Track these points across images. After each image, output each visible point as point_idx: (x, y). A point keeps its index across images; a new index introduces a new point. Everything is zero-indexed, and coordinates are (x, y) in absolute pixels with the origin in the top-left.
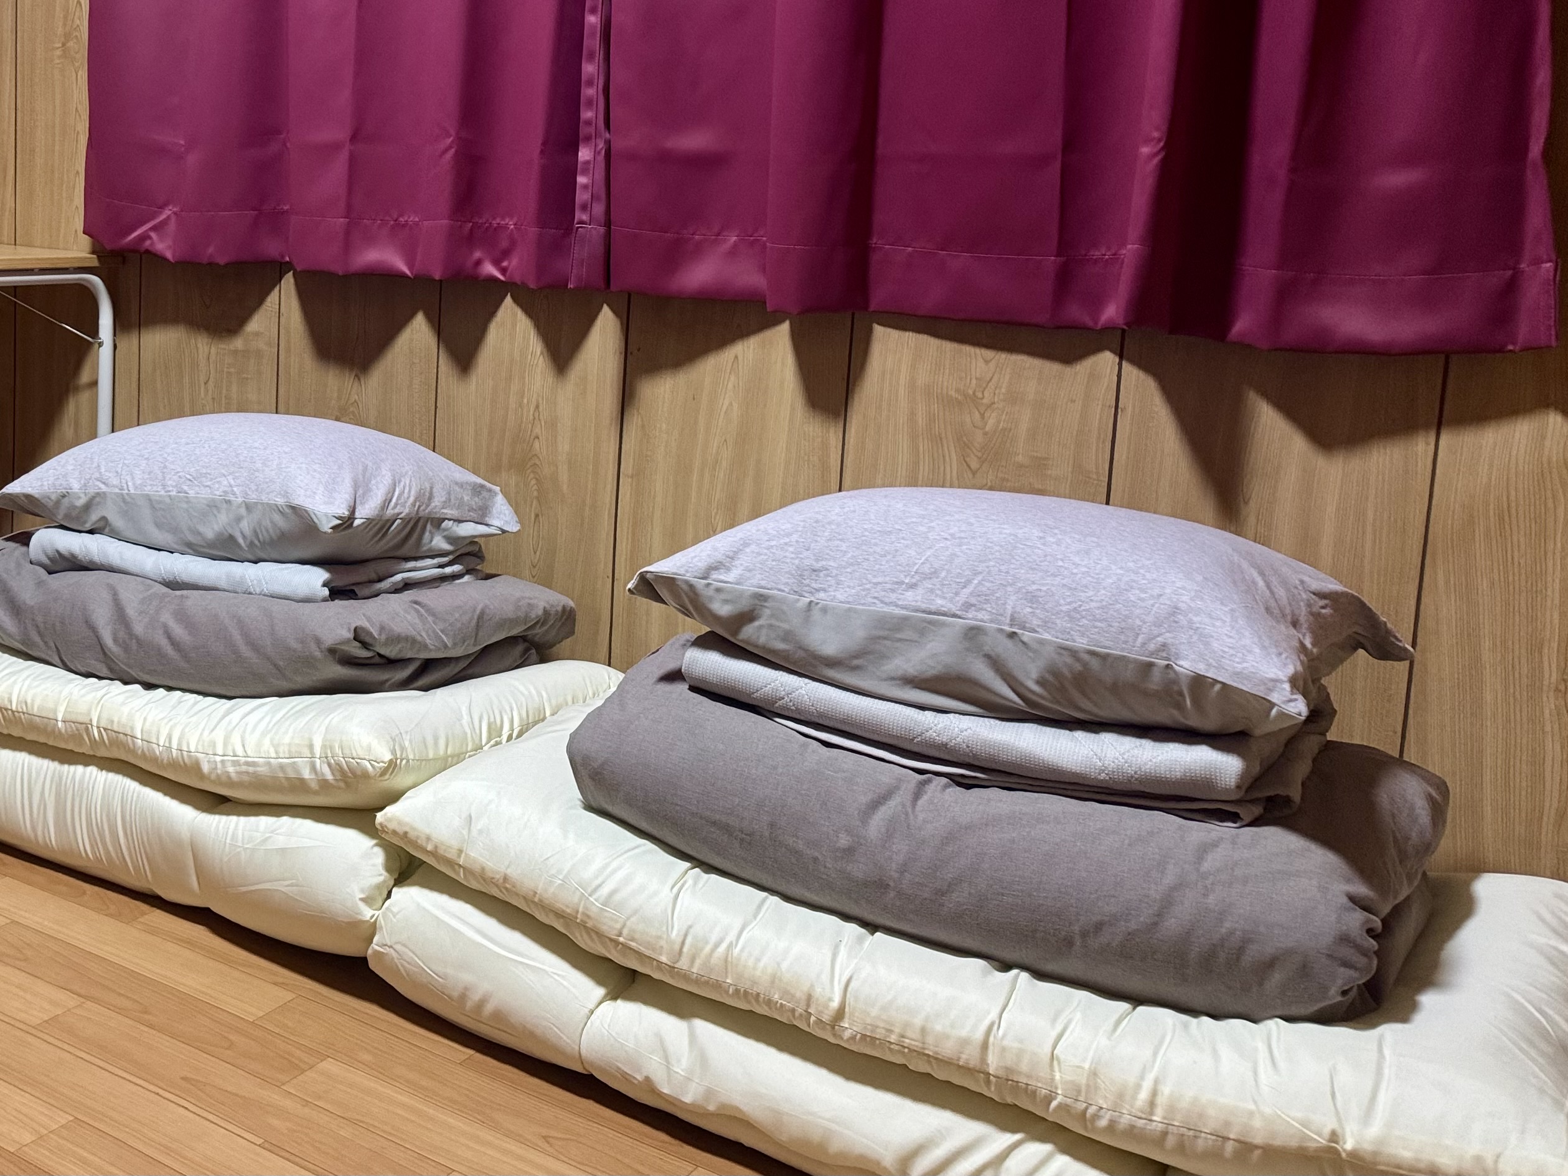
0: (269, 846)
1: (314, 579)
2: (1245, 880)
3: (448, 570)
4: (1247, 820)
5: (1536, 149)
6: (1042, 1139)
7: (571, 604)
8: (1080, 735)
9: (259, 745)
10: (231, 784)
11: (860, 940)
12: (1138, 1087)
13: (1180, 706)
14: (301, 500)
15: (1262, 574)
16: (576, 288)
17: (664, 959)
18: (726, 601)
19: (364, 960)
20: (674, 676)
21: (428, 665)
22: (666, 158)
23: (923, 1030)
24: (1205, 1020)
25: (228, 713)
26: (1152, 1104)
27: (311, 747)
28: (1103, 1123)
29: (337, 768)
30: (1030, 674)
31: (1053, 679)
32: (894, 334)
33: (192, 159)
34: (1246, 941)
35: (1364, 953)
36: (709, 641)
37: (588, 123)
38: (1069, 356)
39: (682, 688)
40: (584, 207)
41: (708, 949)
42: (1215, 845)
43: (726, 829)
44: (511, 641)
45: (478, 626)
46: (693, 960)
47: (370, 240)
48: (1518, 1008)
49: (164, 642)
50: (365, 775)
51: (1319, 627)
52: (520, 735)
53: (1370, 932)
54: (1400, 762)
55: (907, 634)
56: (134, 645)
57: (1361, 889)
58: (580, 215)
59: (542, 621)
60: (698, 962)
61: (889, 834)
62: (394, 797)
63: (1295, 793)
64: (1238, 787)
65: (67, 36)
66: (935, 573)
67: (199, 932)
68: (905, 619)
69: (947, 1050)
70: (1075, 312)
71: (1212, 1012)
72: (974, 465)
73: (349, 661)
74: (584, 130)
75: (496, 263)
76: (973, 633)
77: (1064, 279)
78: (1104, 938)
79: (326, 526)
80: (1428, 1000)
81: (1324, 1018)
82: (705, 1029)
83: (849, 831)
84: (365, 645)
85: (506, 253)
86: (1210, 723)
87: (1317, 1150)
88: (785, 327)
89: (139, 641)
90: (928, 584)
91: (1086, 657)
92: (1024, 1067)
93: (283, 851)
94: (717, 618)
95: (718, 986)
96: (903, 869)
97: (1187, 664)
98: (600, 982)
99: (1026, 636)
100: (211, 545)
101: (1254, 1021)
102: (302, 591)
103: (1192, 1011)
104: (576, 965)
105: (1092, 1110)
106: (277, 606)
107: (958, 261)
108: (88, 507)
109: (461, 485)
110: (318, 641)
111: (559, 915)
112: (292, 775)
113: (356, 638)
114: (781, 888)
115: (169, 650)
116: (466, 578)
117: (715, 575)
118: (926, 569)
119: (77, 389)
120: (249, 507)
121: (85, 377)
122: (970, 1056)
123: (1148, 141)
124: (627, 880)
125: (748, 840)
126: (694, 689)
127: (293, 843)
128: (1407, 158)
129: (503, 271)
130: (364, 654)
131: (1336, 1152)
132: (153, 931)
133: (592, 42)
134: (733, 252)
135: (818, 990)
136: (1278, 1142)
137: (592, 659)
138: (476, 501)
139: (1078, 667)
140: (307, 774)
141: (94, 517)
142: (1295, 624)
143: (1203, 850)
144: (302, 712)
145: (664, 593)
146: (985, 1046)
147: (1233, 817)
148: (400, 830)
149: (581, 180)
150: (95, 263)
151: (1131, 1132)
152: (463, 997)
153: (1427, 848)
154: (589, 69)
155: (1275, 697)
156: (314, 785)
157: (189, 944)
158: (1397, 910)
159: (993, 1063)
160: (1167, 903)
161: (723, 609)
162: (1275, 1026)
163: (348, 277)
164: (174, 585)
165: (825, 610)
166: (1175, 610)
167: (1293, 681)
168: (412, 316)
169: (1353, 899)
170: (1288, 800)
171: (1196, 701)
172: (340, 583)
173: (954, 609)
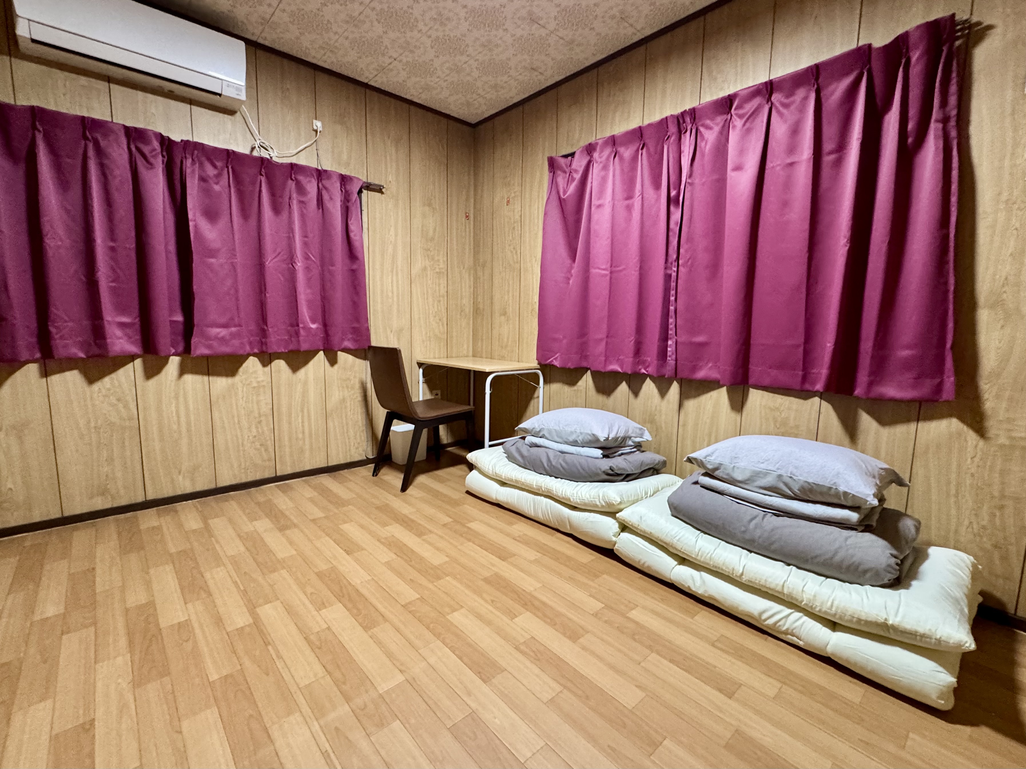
0: (588, 520)
1: (599, 453)
2: (860, 547)
3: (633, 450)
4: (860, 530)
5: (948, 345)
6: (800, 612)
7: (665, 459)
8: (810, 505)
9: (585, 494)
10: (579, 504)
11: (748, 555)
12: (828, 601)
13: (840, 499)
14: (595, 432)
15: (864, 463)
16: (668, 378)
17: (693, 556)
18: (711, 465)
19: (613, 550)
20: (696, 483)
21: (628, 475)
22: (692, 343)
23: (766, 580)
24: (847, 584)
25: (577, 486)
26: (832, 606)
27: (599, 496)
28: (818, 609)
29: (606, 502)
30: (796, 488)
31: (802, 489)
32: (755, 391)
33: (565, 341)
34: (859, 564)
35: (895, 570)
36: (706, 474)
37: (671, 334)
38: (806, 398)
39: (698, 486)
40: (670, 356)
41: (705, 555)
42: (850, 537)
43: (710, 523)
44: (650, 469)
45: (641, 465)
46: (701, 557)
47: (611, 363)
48: (942, 588)
49: (559, 466)
50: (613, 504)
51: (881, 478)
52: (653, 495)
53: (897, 564)
54: (905, 515)
55: (761, 475)
56: (552, 467)
57: (895, 552)
58: (668, 358)
59: (658, 464)
60: (703, 557)
61: (756, 527)
62: (621, 510)
63: (874, 524)
64: (857, 522)
65: (532, 310)
66: (769, 460)
67: (570, 539)
68: (761, 472)
69: (772, 586)
70: (807, 386)
71: (850, 581)
72: (778, 426)
73: (608, 474)
74: (669, 336)
75: (645, 369)
76: (780, 476)
77: (804, 379)
78: (818, 560)
79: (602, 439)
80: (914, 583)
81: (883, 586)
82: (704, 574)
83: (744, 526)
84: (612, 471)
85: (648, 367)
86: (849, 504)
87: (882, 623)
88: (725, 388)
89: (554, 466)
90: (767, 462)
91: (812, 484)
92: (794, 592)
93: (592, 522)
94: (708, 469)
95: (708, 564)
96: (760, 537)
97: (842, 488)
98: (676, 561)
99: (795, 478)
100: (571, 442)
101: (862, 585)
102: (596, 456)
103: (844, 581)
104: (669, 555)
105: (814, 606)
106: (589, 459)
107: (774, 372)
108: (540, 431)
109: (637, 428)
110: (600, 469)
111: (665, 543)
112: (594, 502)
113: (610, 469)
114: (725, 539)
115: (561, 469)
116: (637, 452)
117: (708, 458)
118: (766, 458)
119: (534, 398)
120: (581, 433)
121: (536, 395)
122: (779, 588)
123: (829, 342)
124: (683, 535)
125: (716, 527)
126: (701, 486)
127: (594, 520)
128: (908, 347)
129: (647, 371)
130: (612, 472)
131: (887, 624)
132: (557, 538)
133: (672, 313)
134: (711, 368)
135: (736, 568)
136: (869, 619)
137: (670, 473)
138: (640, 432)
139: (810, 487)
140: (598, 503)
141: (541, 434)
142: (874, 477)
143: (847, 539)
144: (597, 487)
145: (694, 462)
146: (783, 586)
147: (856, 530)
148: (623, 519)
149: (669, 349)
150: (538, 367)
151: (825, 612)
152: (639, 562)
153: (914, 540)
154: (671, 320)
155: (868, 499)
156: (600, 506)
157: (568, 542)
158: (905, 558)
159: (786, 591)
160: (836, 553)
161: (710, 467)
162: (868, 587)
163: (605, 372)
164: (562, 452)
165: (738, 468)
166: (838, 473)
167: (874, 495)
168: (621, 382)
169: (892, 555)
170: (872, 526)
171: (844, 497)
172: (605, 454)
173: (774, 469)
